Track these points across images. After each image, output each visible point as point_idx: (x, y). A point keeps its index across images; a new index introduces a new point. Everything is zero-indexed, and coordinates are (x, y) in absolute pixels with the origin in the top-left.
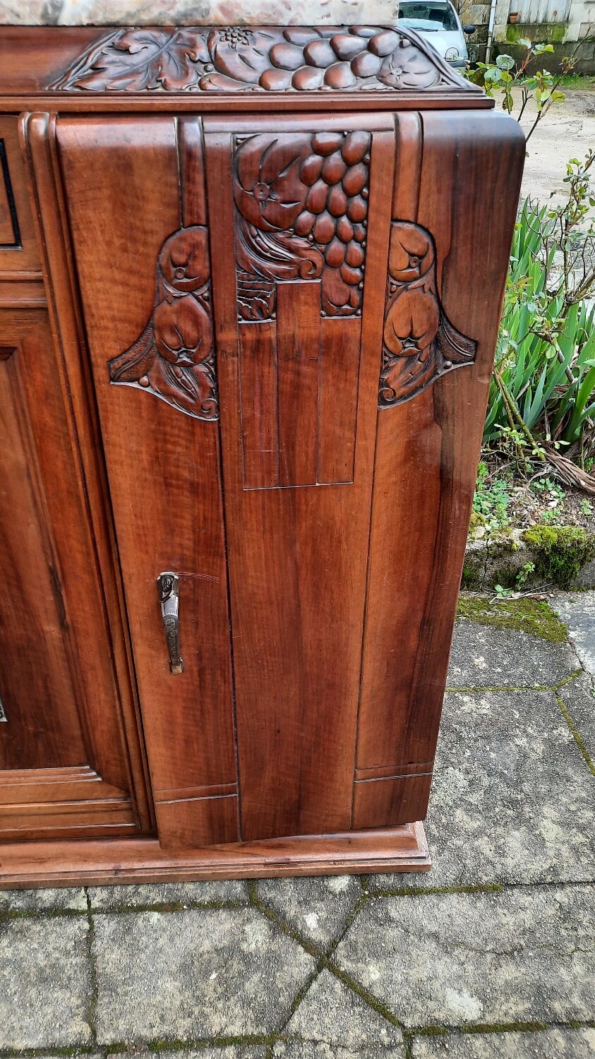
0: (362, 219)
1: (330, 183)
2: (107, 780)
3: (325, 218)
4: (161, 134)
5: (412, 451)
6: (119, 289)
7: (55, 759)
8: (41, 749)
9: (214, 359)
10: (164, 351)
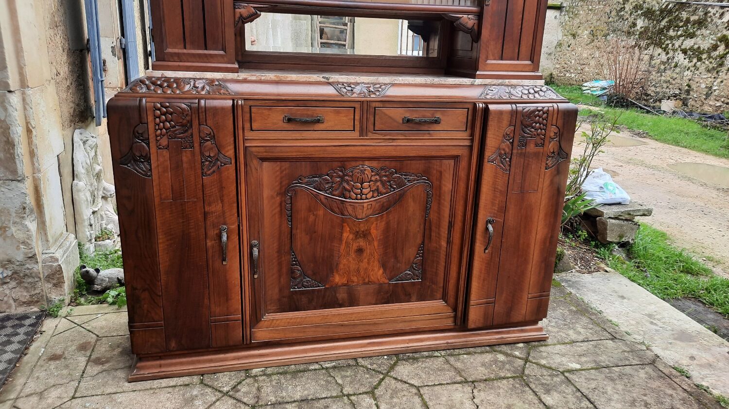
0: (545, 125)
2: (448, 305)
4: (508, 107)
5: (552, 182)
6: (494, 140)
7: (432, 298)
8: (429, 292)
9: (511, 157)
10: (500, 155)
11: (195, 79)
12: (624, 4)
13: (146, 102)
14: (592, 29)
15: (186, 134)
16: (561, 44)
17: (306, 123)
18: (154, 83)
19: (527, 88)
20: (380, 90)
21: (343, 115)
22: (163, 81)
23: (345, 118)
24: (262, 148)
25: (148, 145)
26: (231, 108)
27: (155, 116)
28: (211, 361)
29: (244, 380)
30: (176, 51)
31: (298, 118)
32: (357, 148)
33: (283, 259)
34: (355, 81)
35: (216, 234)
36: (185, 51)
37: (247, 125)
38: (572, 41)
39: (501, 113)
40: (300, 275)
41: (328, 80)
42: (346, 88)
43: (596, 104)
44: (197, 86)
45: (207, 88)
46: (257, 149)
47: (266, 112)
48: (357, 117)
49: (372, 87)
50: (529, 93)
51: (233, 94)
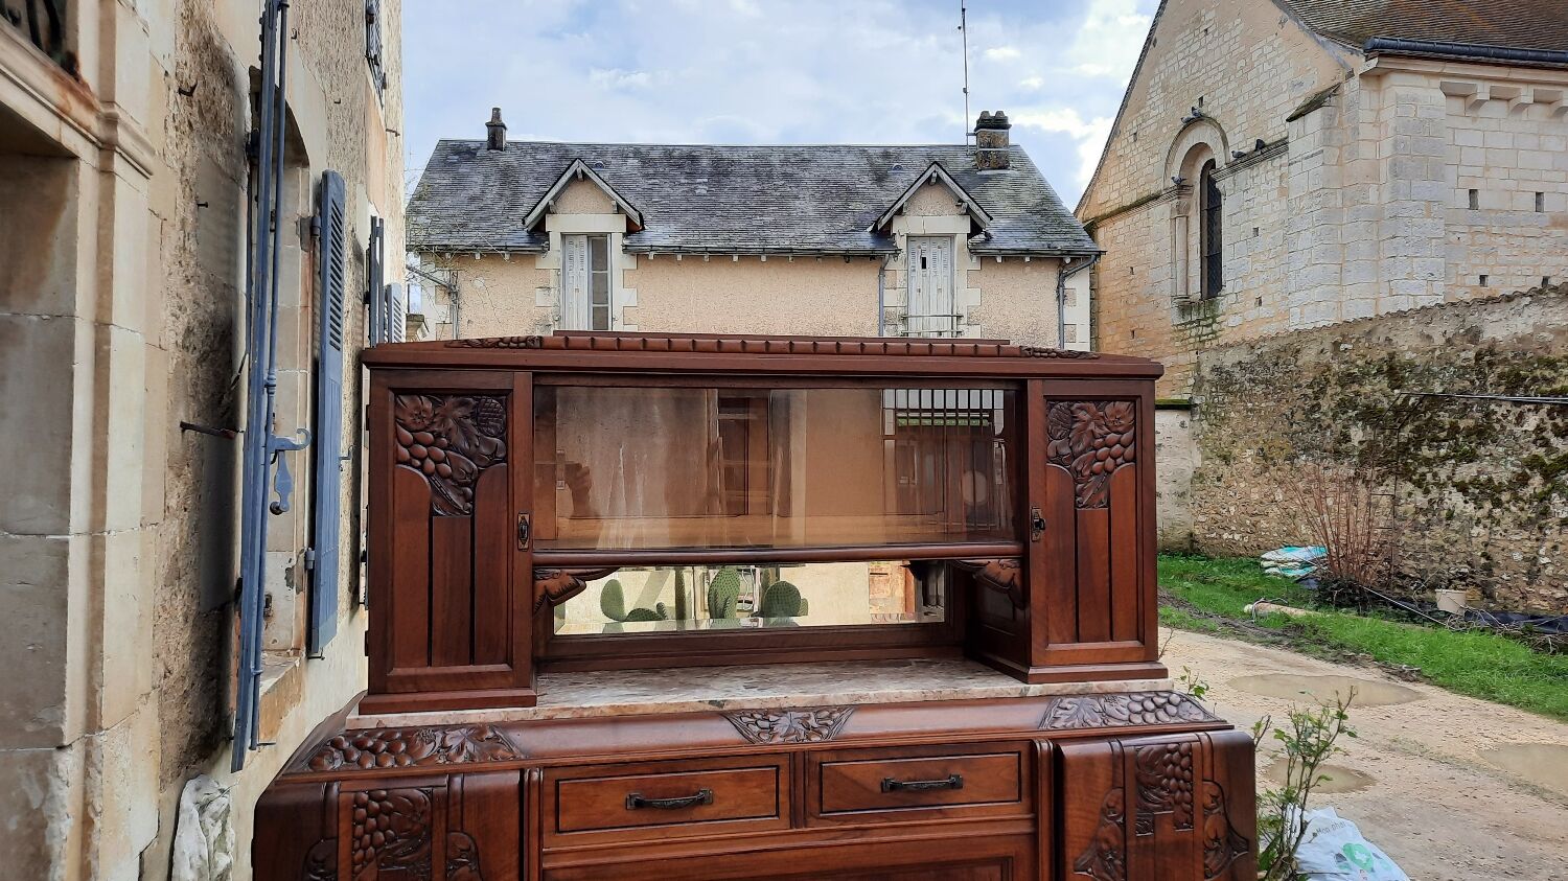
0: (1190, 781)
1: (1174, 764)
3: (1173, 781)
4: (1102, 748)
6: (1083, 821)
9: (1125, 856)
10: (1101, 853)
11: (445, 728)
12: (1316, 398)
13: (339, 792)
14: (1260, 446)
15: (417, 854)
16: (1201, 475)
17: (675, 807)
18: (359, 745)
19: (1140, 698)
20: (830, 722)
21: (754, 784)
22: (381, 738)
23: (757, 791)
24: (578, 870)
26: (516, 787)
27: (354, 820)
30: (411, 671)
31: (657, 801)
32: (786, 853)
34: (777, 706)
36: (429, 670)
37: (549, 822)
38: (1225, 470)
39: (1089, 761)
41: (722, 706)
42: (759, 722)
43: (1298, 601)
44: (449, 743)
45: (470, 746)
46: (568, 873)
47: (590, 790)
48: (783, 787)
49: (813, 718)
50: (1145, 710)
51: (522, 757)
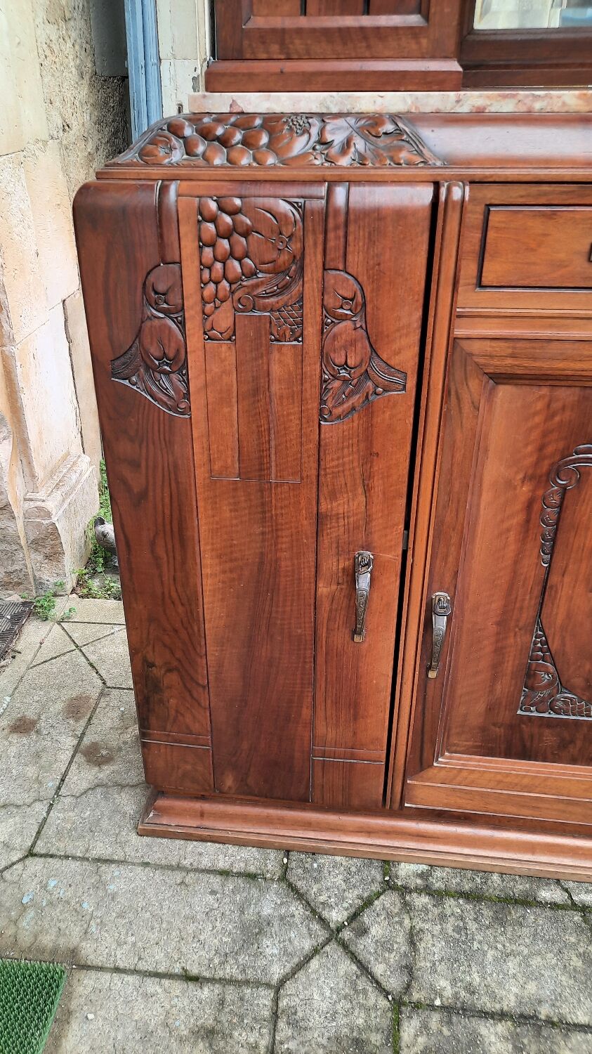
11: (322, 117)
13: (178, 195)
15: (285, 297)
18: (206, 134)
22: (234, 125)
24: (502, 344)
25: (182, 324)
26: (427, 214)
27: (200, 239)
28: (308, 825)
29: (378, 895)
30: (277, 22)
33: (511, 640)
35: (344, 569)
36: (303, 22)
37: (469, 269)
40: (550, 684)
44: (329, 138)
45: (359, 144)
46: (487, 346)
47: (537, 226)
51: (439, 163)
